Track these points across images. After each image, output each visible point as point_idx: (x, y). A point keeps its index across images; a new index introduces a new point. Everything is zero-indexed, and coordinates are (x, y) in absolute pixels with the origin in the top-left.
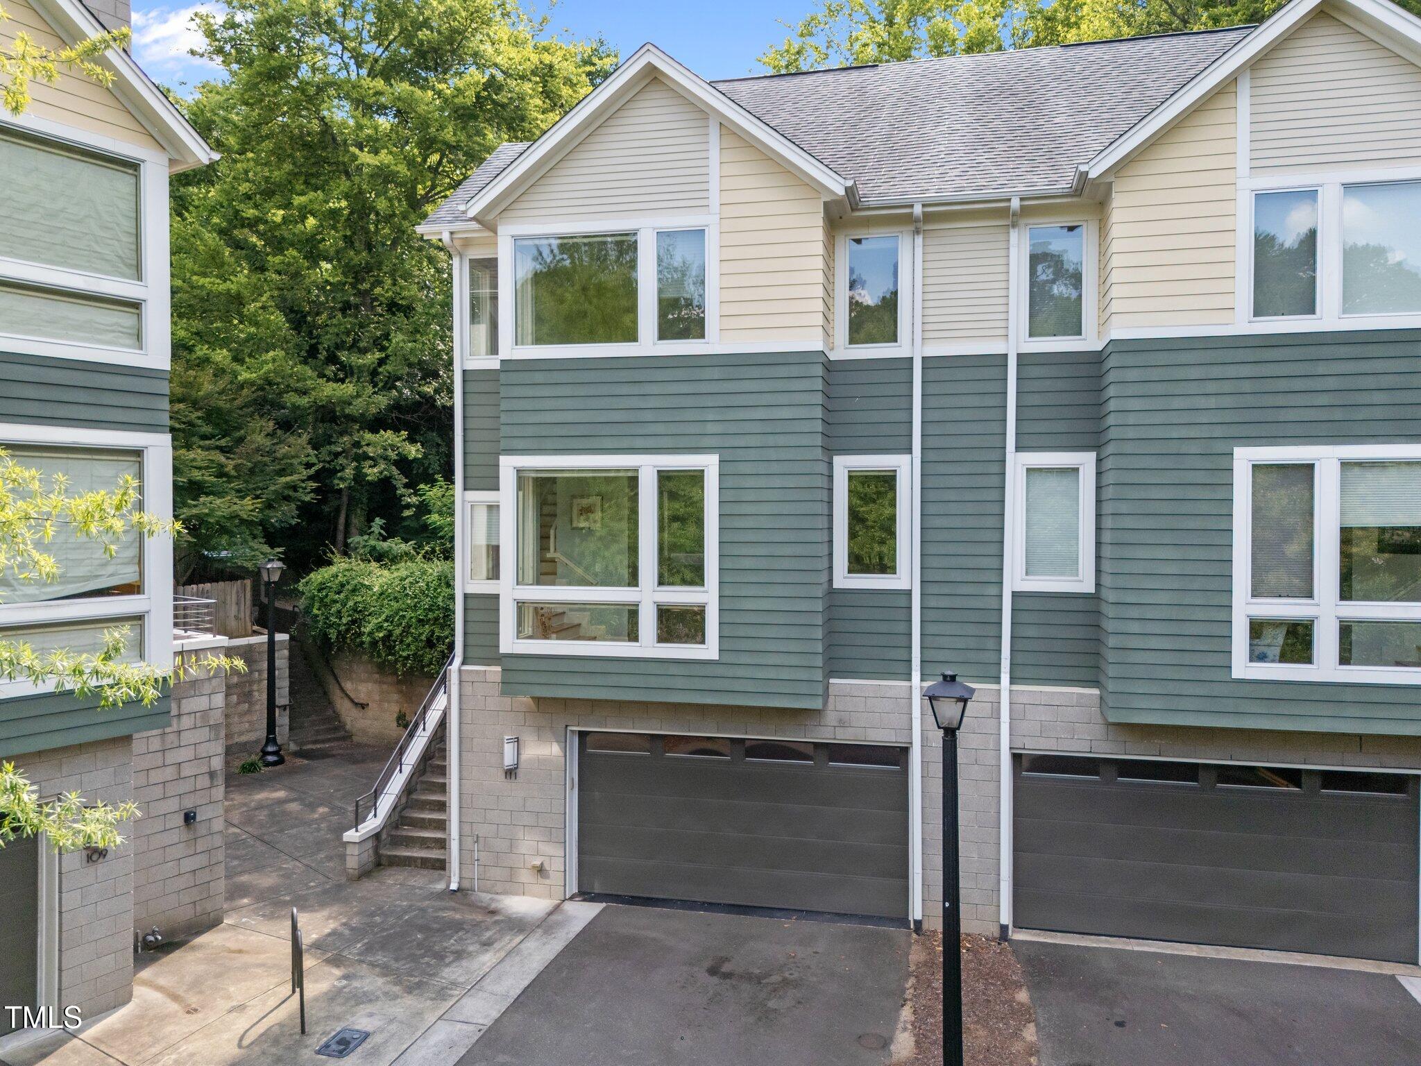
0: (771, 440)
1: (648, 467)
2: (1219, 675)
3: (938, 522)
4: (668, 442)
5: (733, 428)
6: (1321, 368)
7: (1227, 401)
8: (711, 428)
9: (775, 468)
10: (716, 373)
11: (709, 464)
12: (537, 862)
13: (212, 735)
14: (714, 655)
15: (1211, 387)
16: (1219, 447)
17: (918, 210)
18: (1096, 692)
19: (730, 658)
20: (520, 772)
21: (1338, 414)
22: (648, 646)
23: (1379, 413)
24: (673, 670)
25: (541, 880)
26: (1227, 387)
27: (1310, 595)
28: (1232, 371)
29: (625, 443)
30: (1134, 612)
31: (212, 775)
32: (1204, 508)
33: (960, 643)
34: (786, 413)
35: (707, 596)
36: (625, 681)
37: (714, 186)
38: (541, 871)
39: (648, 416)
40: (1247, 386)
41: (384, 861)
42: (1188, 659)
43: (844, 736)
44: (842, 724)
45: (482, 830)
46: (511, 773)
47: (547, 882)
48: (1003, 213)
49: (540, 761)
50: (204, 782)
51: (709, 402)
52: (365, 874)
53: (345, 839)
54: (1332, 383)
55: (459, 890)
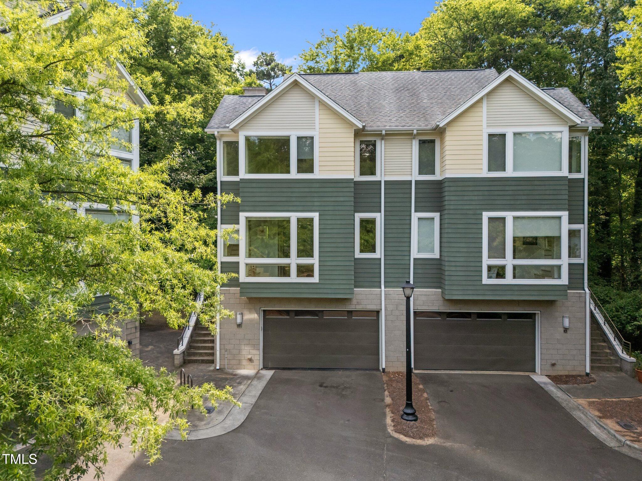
0: (337, 208)
1: (294, 217)
2: (478, 283)
3: (390, 235)
4: (300, 208)
5: (323, 204)
6: (507, 188)
7: (481, 198)
8: (316, 204)
9: (338, 217)
10: (318, 185)
11: (316, 216)
12: (249, 357)
14: (318, 281)
15: (476, 193)
16: (478, 212)
17: (384, 132)
18: (440, 290)
19: (323, 282)
21: (512, 202)
22: (294, 278)
23: (523, 202)
24: (303, 286)
25: (251, 364)
26: (480, 193)
27: (505, 258)
28: (482, 188)
29: (286, 208)
30: (453, 264)
31: (136, 328)
32: (474, 231)
33: (397, 275)
34: (342, 199)
35: (315, 261)
36: (285, 291)
37: (317, 122)
38: (250, 360)
39: (294, 199)
40: (486, 193)
41: (186, 361)
42: (469, 278)
43: (359, 308)
44: (358, 303)
45: (227, 347)
46: (239, 326)
47: (253, 364)
48: (411, 134)
49: (251, 320)
50: (133, 330)
51: (316, 195)
52: (181, 366)
53: (174, 353)
54: (510, 193)
55: (220, 369)
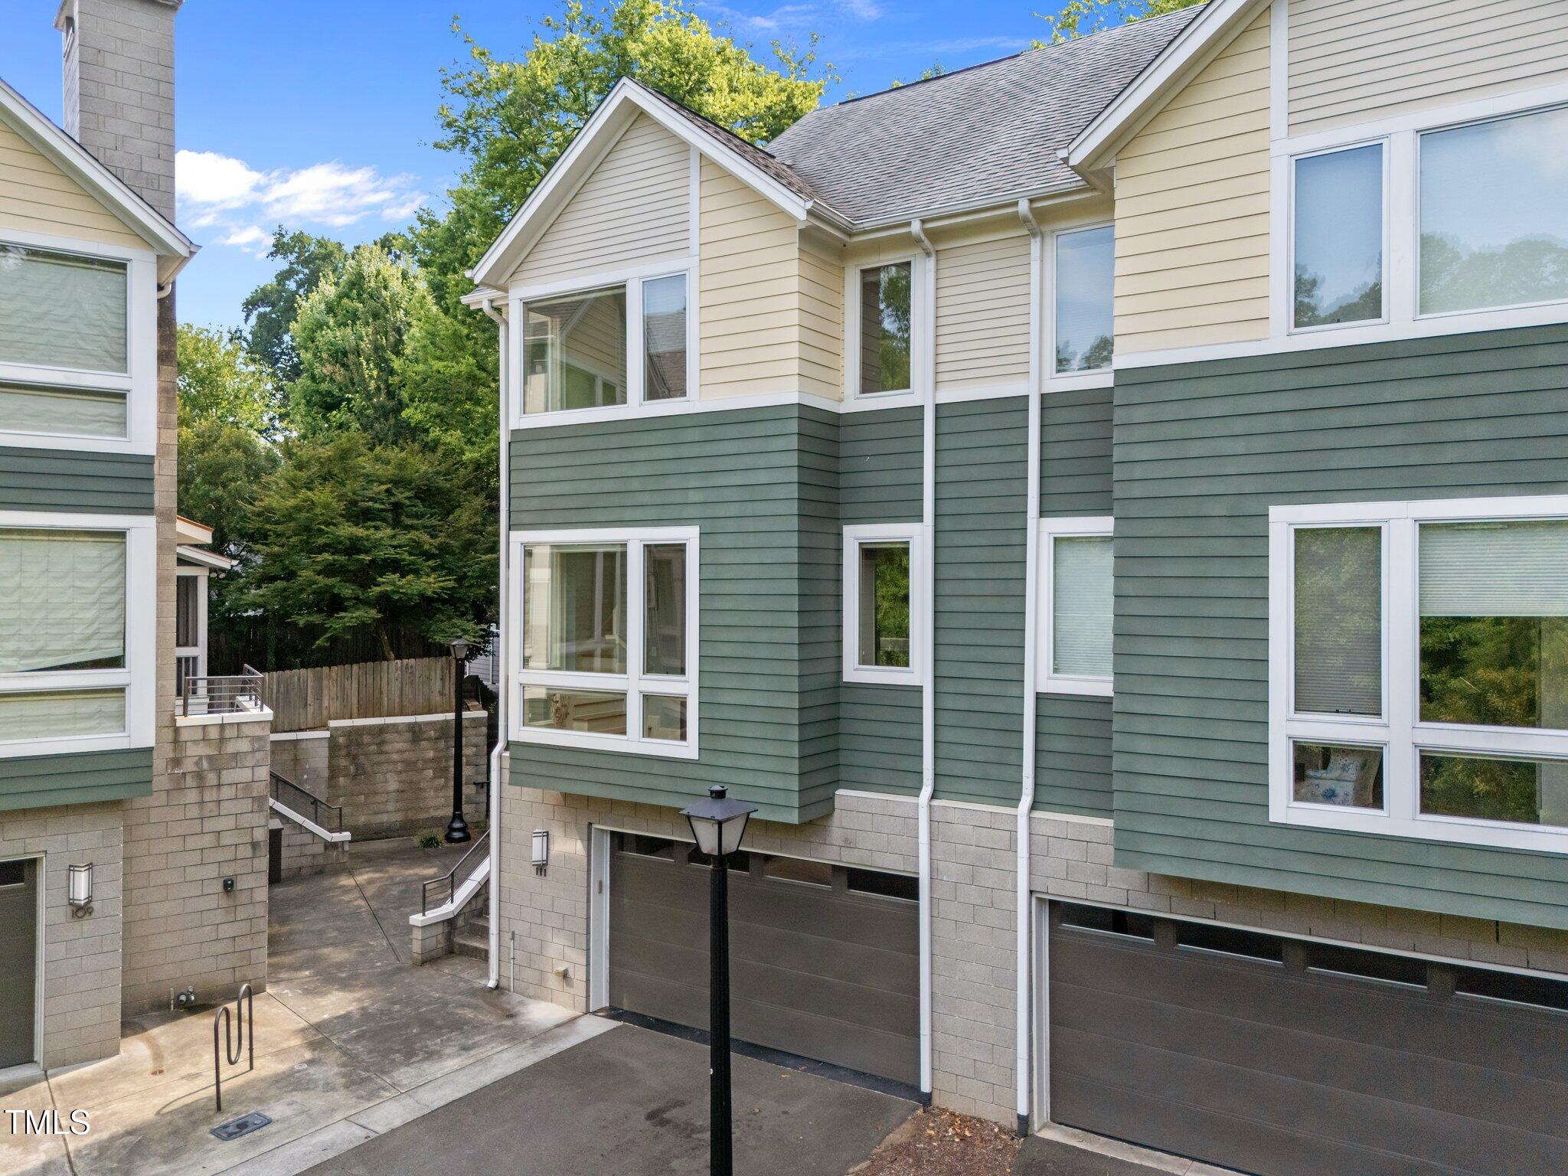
0: (749, 509)
1: (635, 540)
2: (1253, 816)
3: (957, 604)
4: (652, 513)
5: (713, 496)
6: (1388, 393)
7: (1260, 444)
8: (694, 496)
9: (752, 541)
10: (696, 434)
11: (689, 535)
12: (561, 969)
13: (256, 807)
14: (694, 755)
15: (1240, 426)
16: (1251, 506)
17: (916, 227)
18: (1109, 823)
19: (709, 758)
20: (549, 869)
21: (1415, 456)
22: (633, 741)
23: (1477, 452)
24: (658, 768)
25: (567, 989)
26: (1261, 424)
27: (1379, 714)
28: (1266, 403)
29: (614, 515)
30: (1143, 725)
31: (254, 845)
32: (1231, 589)
33: (980, 755)
34: (762, 477)
35: (687, 686)
36: (615, 778)
37: (694, 225)
38: (565, 975)
39: (635, 485)
40: (1288, 422)
41: (456, 950)
42: (1211, 790)
43: (852, 859)
44: (848, 844)
45: (519, 928)
46: (541, 869)
47: (572, 990)
48: (1015, 221)
49: (567, 858)
50: (247, 851)
51: (692, 467)
52: (429, 960)
53: (411, 923)
54: (1405, 413)
55: (497, 987)
